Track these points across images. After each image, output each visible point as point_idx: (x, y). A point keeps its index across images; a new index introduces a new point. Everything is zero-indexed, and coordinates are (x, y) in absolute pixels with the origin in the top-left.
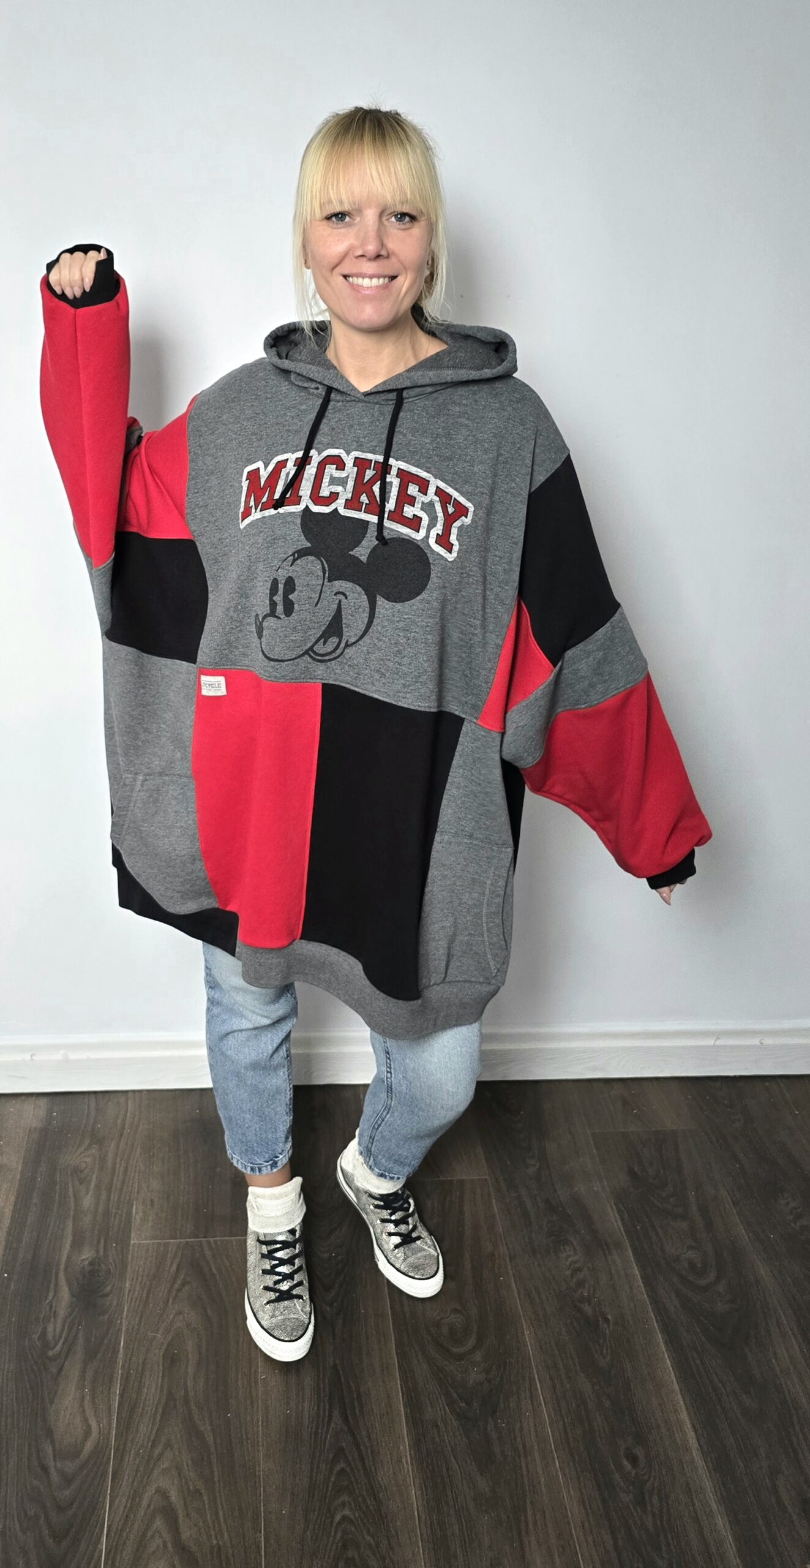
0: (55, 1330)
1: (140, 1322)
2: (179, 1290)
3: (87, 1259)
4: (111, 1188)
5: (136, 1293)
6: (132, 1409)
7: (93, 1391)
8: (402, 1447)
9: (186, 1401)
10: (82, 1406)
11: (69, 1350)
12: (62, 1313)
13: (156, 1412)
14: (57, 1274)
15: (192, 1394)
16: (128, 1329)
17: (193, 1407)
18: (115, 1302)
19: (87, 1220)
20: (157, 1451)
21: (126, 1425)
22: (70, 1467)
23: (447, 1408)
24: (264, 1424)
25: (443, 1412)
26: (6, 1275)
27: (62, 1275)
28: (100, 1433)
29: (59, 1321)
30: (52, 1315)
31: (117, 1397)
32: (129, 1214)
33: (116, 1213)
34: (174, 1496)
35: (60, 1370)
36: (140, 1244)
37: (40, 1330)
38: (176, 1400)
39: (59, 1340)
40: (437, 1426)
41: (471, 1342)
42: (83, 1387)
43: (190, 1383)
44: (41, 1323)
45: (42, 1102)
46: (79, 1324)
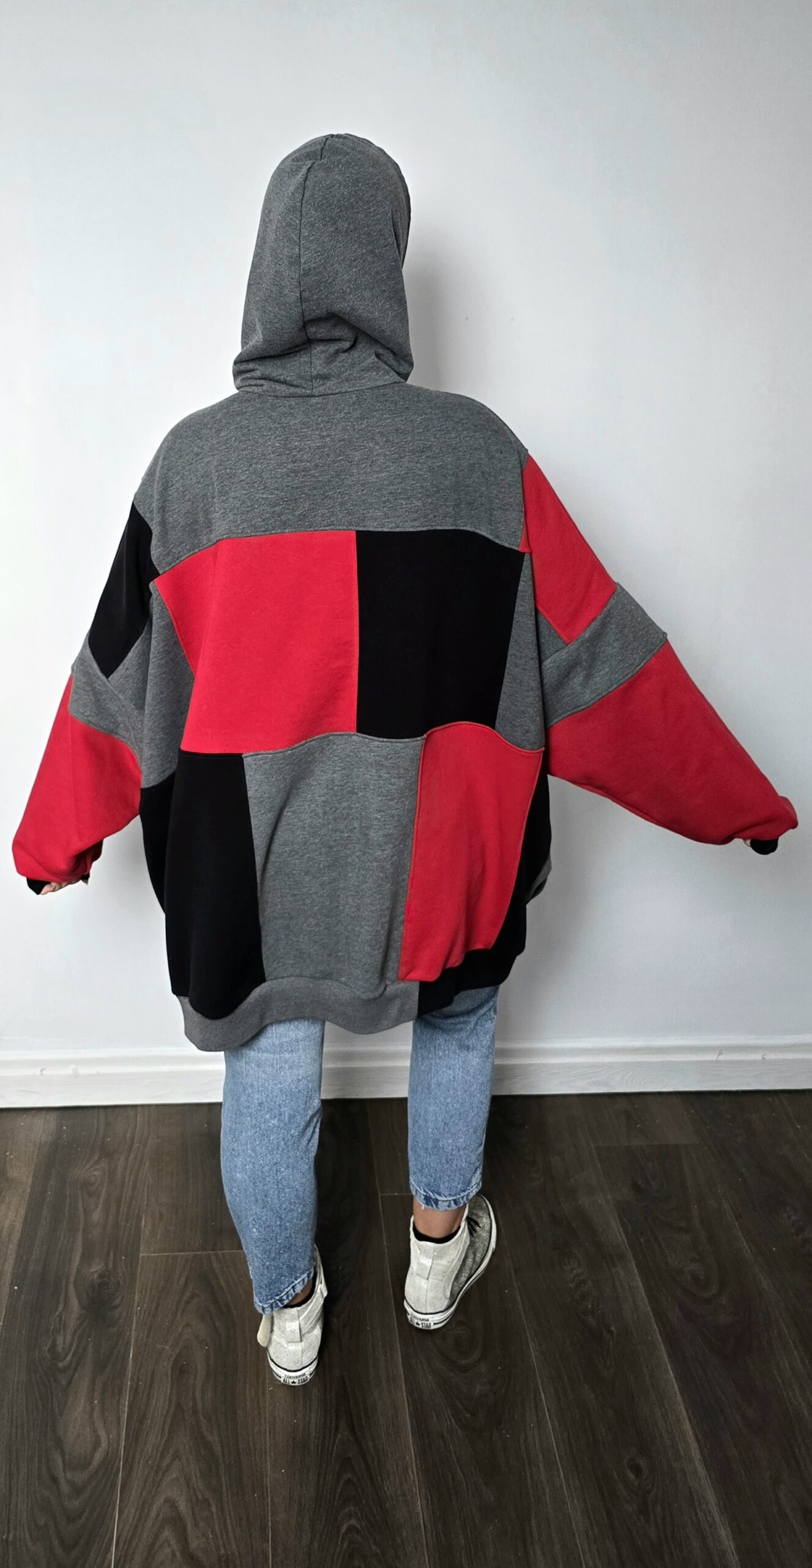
0: (64, 1343)
1: (148, 1336)
2: (186, 1304)
3: (96, 1272)
4: (120, 1201)
5: (145, 1306)
6: (141, 1422)
7: (102, 1402)
8: (408, 1458)
9: (195, 1412)
10: (91, 1416)
11: (78, 1364)
12: (72, 1324)
13: (164, 1422)
14: (67, 1286)
15: (200, 1406)
16: (137, 1341)
17: (202, 1418)
19: (96, 1232)
20: (164, 1465)
21: (135, 1436)
22: (80, 1477)
23: (453, 1419)
24: (272, 1435)
25: (449, 1423)
26: (16, 1288)
27: (71, 1287)
28: (109, 1444)
29: (69, 1333)
30: (62, 1326)
31: (126, 1409)
32: (138, 1227)
33: (125, 1226)
34: (183, 1506)
35: (70, 1382)
36: (148, 1257)
37: (50, 1342)
38: (183, 1411)
39: (67, 1355)
40: (442, 1437)
41: (476, 1354)
42: (93, 1398)
43: (198, 1395)
44: (51, 1334)
45: (52, 1117)
46: (89, 1336)
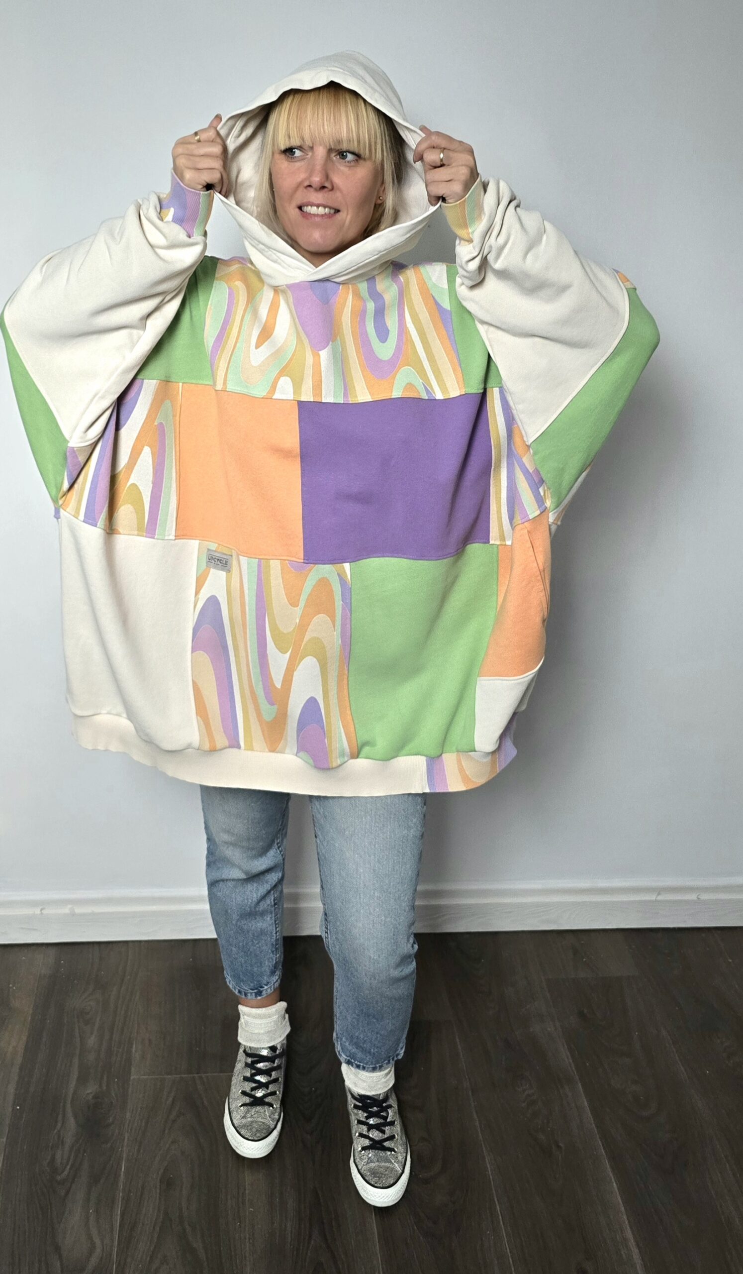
0: (63, 1157)
1: (139, 1151)
2: (174, 1121)
3: (91, 1093)
4: (114, 1027)
5: (136, 1122)
6: (132, 1227)
7: (97, 1211)
9: (181, 1220)
10: (87, 1224)
11: (75, 1176)
12: (69, 1140)
13: (154, 1229)
14: (64, 1106)
15: (186, 1214)
16: (128, 1155)
17: (187, 1226)
18: (117, 1131)
19: (91, 1057)
20: (155, 1266)
21: (127, 1242)
23: (415, 1227)
25: (412, 1230)
26: (18, 1107)
27: (69, 1106)
28: (103, 1249)
29: (67, 1148)
30: (60, 1144)
31: (119, 1217)
32: (130, 1052)
33: (118, 1052)
35: (68, 1192)
36: (139, 1079)
37: (49, 1158)
38: (171, 1219)
39: (65, 1167)
40: (407, 1243)
42: (88, 1208)
43: (184, 1205)
44: (50, 1150)
45: (52, 952)
46: (85, 1151)
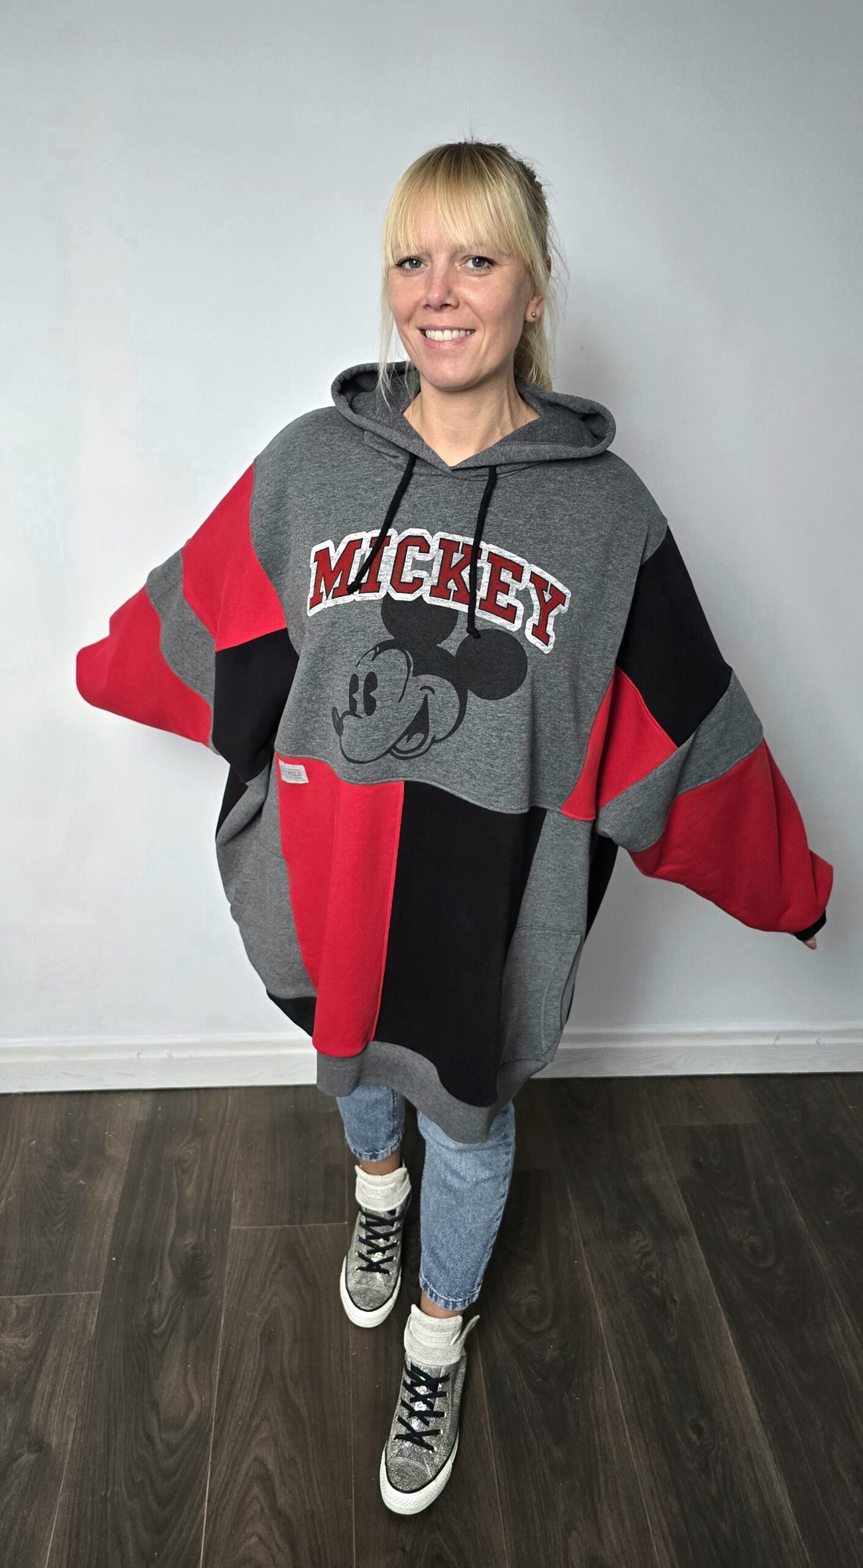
0: (160, 1311)
1: (238, 1305)
2: (275, 1273)
3: (190, 1243)
4: (213, 1176)
5: (236, 1275)
6: (232, 1384)
7: (195, 1366)
8: (483, 1420)
9: (282, 1376)
10: (185, 1381)
11: (172, 1330)
12: (167, 1292)
13: (254, 1385)
14: (162, 1257)
15: (287, 1369)
16: (228, 1309)
17: (289, 1382)
18: (216, 1284)
19: (190, 1207)
20: (254, 1424)
21: (226, 1399)
22: (174, 1437)
23: (525, 1383)
24: (355, 1398)
25: (521, 1387)
26: (114, 1259)
27: (166, 1257)
28: (202, 1406)
29: (164, 1302)
30: (157, 1295)
31: (218, 1373)
32: (229, 1202)
33: (217, 1201)
34: (271, 1465)
35: (165, 1347)
36: (239, 1230)
37: (146, 1310)
38: (272, 1376)
39: (163, 1321)
40: (516, 1399)
41: (547, 1322)
42: (186, 1363)
43: (285, 1360)
44: (147, 1302)
45: (147, 1098)
46: (183, 1305)
